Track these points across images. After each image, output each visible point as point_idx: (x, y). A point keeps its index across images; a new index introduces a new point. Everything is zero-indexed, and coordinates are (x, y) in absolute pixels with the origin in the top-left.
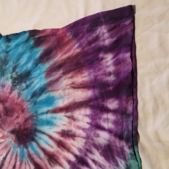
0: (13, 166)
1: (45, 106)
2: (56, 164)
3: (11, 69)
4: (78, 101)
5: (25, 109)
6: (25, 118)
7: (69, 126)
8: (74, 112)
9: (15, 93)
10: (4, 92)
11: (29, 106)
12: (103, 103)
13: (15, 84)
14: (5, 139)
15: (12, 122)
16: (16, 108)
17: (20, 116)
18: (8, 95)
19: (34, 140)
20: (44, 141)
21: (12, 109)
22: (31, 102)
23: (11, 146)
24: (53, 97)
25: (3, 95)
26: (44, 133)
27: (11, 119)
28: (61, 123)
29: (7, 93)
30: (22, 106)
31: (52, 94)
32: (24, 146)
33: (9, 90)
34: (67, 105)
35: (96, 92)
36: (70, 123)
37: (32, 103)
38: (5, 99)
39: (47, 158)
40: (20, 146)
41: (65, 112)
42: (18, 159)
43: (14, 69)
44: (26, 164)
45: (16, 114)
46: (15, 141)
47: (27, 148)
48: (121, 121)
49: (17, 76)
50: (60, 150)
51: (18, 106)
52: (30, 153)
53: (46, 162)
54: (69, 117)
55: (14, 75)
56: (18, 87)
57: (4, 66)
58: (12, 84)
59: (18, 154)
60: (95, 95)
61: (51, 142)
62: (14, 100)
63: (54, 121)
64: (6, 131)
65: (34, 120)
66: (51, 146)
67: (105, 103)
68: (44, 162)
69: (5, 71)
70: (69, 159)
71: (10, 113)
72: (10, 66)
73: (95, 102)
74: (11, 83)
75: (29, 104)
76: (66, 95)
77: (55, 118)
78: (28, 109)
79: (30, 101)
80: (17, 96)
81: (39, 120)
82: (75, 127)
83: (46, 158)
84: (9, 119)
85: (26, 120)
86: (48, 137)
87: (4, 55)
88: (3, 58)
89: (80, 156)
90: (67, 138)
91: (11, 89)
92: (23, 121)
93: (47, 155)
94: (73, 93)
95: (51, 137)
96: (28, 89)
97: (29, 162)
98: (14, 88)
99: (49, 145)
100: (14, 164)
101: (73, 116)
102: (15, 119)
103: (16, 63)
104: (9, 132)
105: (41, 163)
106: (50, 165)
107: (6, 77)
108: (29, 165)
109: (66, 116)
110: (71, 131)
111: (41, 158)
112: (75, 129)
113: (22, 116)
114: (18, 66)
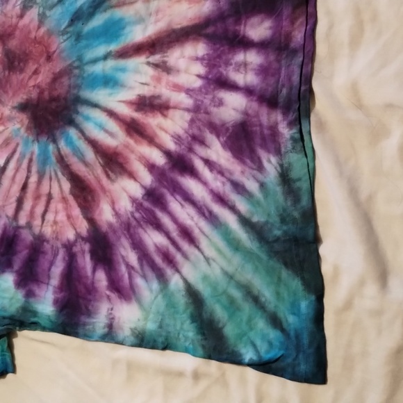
0: (21, 186)
1: (100, 44)
2: (121, 174)
4: (179, 26)
5: (55, 52)
6: (53, 73)
7: (155, 87)
8: (169, 53)
9: (33, 14)
10: (5, 15)
11: (63, 45)
12: (237, 28)
14: (5, 126)
15: (22, 85)
17: (42, 71)
18: (14, 20)
19: (71, 123)
20: (96, 124)
21: (24, 52)
22: (69, 35)
23: (18, 140)
24: (121, 20)
26: (95, 106)
27: (21, 77)
28: (136, 81)
30: (47, 47)
31: (118, 13)
32: (48, 139)
33: (18, 9)
34: (153, 37)
35: (221, 3)
36: (158, 80)
37: (71, 36)
38: (9, 30)
39: (102, 162)
40: (40, 139)
41: (147, 53)
42: (34, 169)
44: (51, 179)
45: (34, 64)
46: (28, 129)
47: (55, 141)
48: (275, 65)
50: (131, 142)
51: (37, 45)
52: (62, 153)
53: (99, 171)
54: (156, 66)
59: (35, 158)
60: (219, 9)
61: (113, 125)
62: (29, 32)
63: (121, 76)
64: (7, 105)
65: (75, 76)
66: (111, 134)
67: (242, 27)
68: (93, 173)
70: (151, 161)
71: (19, 64)
73: (219, 25)
75: (65, 41)
76: (150, 15)
77: (123, 70)
78: (62, 52)
79: (67, 33)
80: (36, 22)
81: (85, 75)
82: (170, 86)
83: (100, 163)
84: (16, 78)
85: (56, 78)
86: (106, 114)
89: (176, 152)
90: (150, 114)
92: (48, 80)
93: (100, 156)
94: (169, 7)
95: (111, 114)
96: (64, 4)
97: (60, 174)
99: (106, 131)
100: (23, 182)
101: (165, 62)
102: (30, 78)
104: (14, 108)
105: (87, 174)
106: (108, 176)
108: (59, 181)
109: (148, 63)
110: (159, 97)
111: (86, 164)
112: (168, 91)
113: (47, 68)
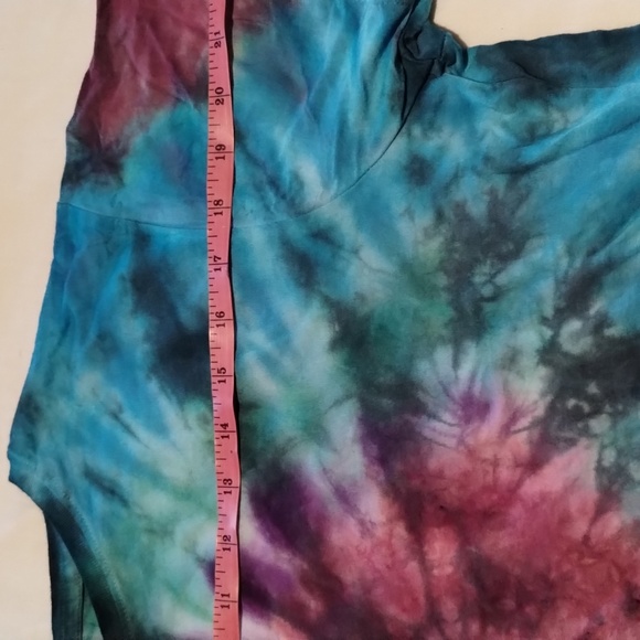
3: (547, 289)
13: (571, 403)
16: (578, 578)
25: (466, 474)
29: (496, 463)
43: (579, 293)
49: (598, 346)
55: (575, 338)
56: (600, 424)
57: (486, 269)
58: (549, 398)
69: (488, 307)
72: (539, 272)
74: (543, 395)
87: (492, 192)
88: (478, 209)
91: (536, 433)
98: (568, 434)
103: (593, 252)
107: (497, 344)
114: (609, 278)
